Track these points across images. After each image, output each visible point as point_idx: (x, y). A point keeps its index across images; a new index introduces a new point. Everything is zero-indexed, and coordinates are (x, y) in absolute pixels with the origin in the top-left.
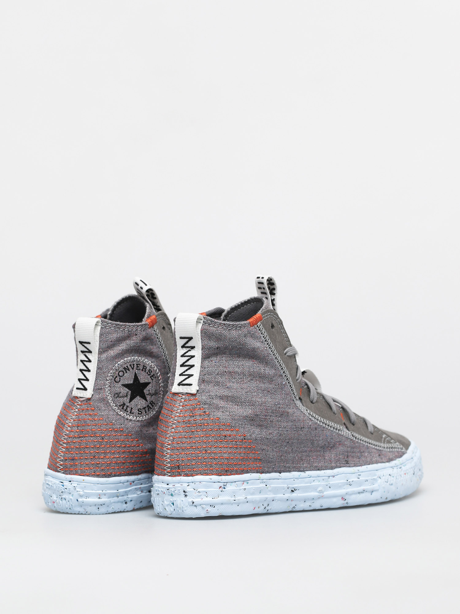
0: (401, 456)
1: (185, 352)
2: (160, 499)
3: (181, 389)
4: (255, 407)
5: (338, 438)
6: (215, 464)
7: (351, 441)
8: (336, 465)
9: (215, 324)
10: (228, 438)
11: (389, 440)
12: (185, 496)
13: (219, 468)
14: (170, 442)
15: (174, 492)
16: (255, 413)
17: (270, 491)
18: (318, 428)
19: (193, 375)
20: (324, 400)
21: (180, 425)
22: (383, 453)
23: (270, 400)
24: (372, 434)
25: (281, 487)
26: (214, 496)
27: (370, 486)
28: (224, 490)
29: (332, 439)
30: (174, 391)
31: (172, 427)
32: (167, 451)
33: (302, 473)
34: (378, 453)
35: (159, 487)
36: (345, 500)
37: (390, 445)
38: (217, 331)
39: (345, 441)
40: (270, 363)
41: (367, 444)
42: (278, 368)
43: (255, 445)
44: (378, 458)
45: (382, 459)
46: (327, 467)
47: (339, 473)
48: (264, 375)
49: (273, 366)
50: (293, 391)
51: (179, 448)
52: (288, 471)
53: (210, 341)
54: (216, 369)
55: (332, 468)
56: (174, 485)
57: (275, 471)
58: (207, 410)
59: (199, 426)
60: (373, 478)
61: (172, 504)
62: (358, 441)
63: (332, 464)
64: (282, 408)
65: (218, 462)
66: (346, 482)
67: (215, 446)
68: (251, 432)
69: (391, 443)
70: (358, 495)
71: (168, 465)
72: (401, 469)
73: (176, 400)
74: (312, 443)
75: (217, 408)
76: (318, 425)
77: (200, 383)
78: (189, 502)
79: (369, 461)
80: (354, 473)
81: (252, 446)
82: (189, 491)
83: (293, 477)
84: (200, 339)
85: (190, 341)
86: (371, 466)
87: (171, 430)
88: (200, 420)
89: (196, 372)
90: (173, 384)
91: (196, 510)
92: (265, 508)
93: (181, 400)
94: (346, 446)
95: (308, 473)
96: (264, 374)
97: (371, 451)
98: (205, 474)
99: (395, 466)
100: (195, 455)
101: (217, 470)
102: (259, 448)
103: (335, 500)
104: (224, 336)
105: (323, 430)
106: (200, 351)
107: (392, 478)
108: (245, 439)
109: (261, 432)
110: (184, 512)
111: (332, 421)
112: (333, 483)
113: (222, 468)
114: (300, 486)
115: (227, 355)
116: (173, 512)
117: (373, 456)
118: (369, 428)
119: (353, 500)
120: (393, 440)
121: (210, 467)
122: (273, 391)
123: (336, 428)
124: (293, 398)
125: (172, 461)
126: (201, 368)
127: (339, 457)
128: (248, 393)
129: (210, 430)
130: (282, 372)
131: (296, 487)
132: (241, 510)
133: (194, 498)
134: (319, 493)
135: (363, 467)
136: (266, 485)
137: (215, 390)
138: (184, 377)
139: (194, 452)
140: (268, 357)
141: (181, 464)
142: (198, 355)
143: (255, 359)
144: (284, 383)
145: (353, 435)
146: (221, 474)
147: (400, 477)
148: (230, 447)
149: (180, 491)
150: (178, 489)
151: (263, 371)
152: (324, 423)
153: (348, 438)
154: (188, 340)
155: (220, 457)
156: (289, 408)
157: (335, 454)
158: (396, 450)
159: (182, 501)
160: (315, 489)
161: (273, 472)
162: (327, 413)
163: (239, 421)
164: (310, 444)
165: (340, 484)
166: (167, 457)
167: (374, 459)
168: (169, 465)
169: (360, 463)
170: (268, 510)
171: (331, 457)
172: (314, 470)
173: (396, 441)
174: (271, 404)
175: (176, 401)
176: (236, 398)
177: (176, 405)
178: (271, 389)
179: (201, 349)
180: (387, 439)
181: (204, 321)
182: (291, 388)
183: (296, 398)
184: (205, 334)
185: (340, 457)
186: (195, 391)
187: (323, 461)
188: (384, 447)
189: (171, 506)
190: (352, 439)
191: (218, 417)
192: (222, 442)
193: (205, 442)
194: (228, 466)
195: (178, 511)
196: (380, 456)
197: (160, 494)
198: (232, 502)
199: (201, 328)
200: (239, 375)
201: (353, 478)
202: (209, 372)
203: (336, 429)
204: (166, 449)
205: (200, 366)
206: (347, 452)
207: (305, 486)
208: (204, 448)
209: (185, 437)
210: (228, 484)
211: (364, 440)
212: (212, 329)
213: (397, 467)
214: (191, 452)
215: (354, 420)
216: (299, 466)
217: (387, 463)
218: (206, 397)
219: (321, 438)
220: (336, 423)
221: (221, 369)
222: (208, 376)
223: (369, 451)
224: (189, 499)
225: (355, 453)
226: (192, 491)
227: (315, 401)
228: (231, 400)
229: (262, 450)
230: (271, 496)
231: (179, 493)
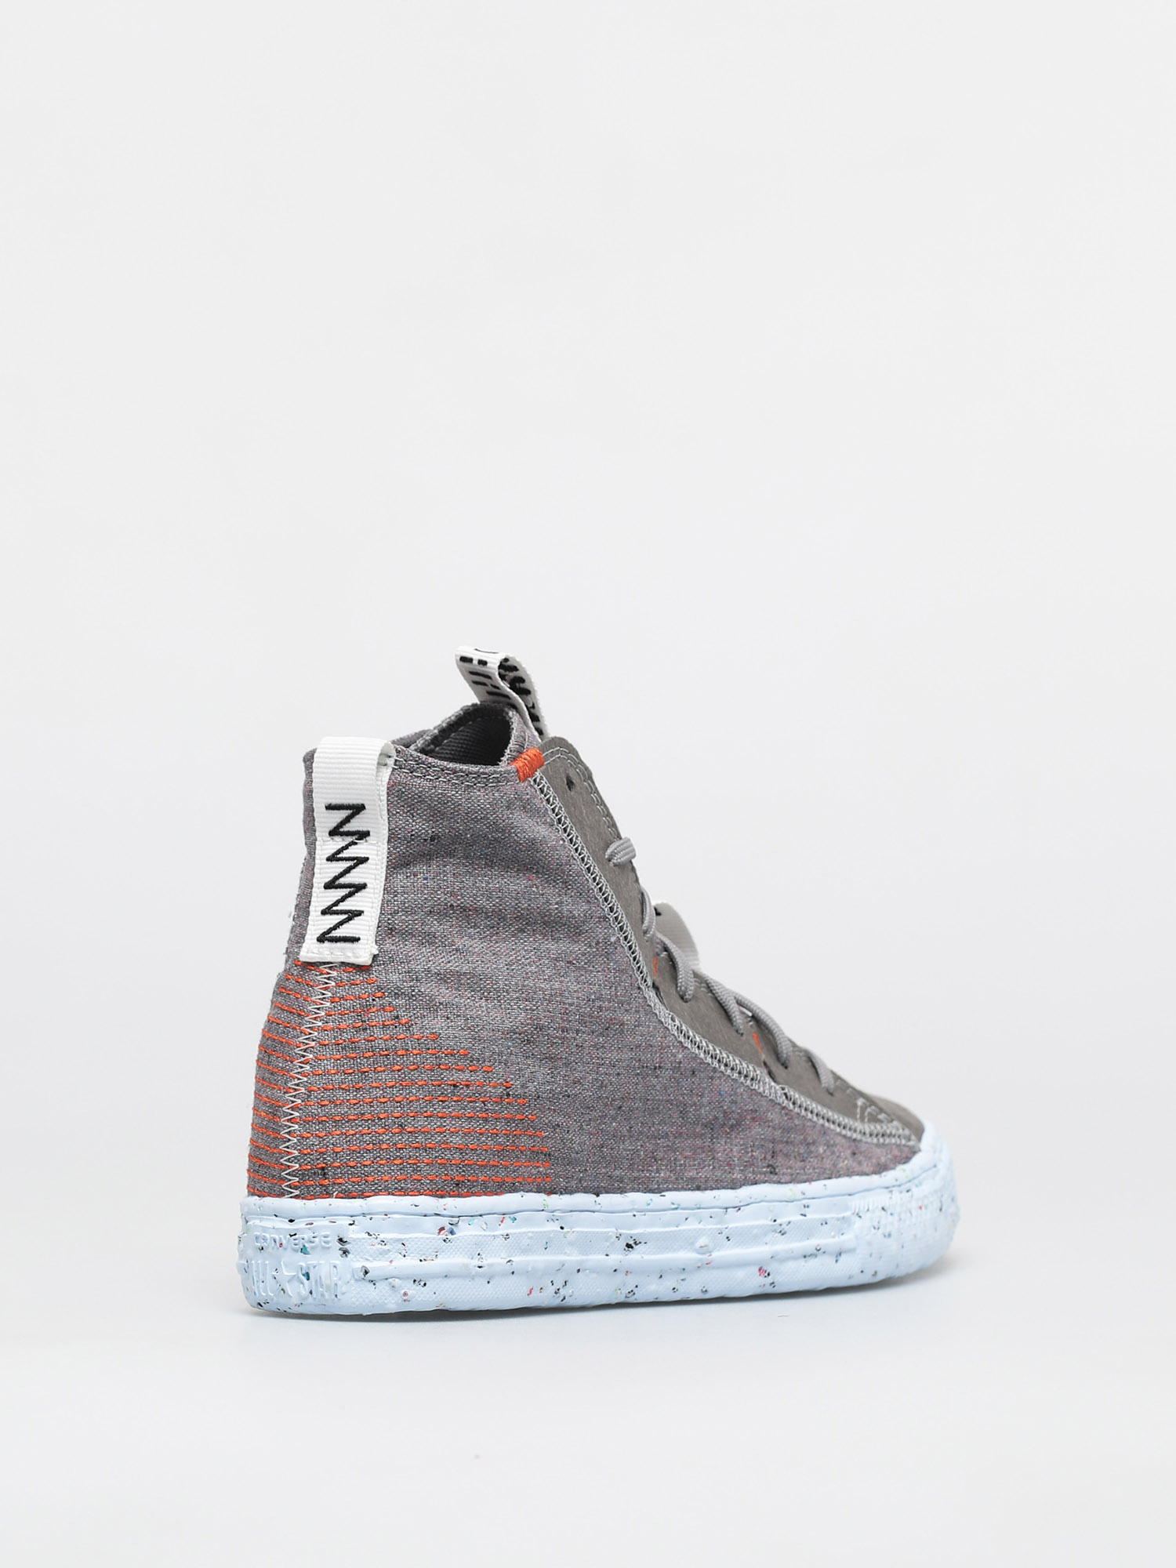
0: (907, 1160)
1: (340, 847)
2: (267, 1262)
3: (328, 953)
4: (534, 1006)
5: (749, 1100)
6: (428, 1164)
7: (783, 1112)
8: (743, 1178)
9: (427, 771)
10: (461, 1091)
11: (874, 1113)
12: (342, 1252)
13: (437, 1176)
14: (299, 1101)
15: (311, 1242)
16: (536, 1022)
17: (571, 1244)
18: (700, 1071)
19: (363, 912)
20: (710, 994)
21: (327, 1053)
22: (863, 1148)
23: (574, 987)
24: (832, 1094)
25: (601, 1233)
26: (424, 1254)
27: (834, 1237)
28: (450, 1236)
29: (734, 1102)
30: (308, 958)
31: (303, 1059)
32: (290, 1127)
33: (655, 1197)
34: (849, 1147)
35: (265, 1229)
36: (769, 1274)
37: (878, 1127)
38: (433, 791)
39: (769, 1111)
40: (576, 884)
41: (821, 1121)
42: (596, 899)
43: (535, 1112)
44: (851, 1162)
45: (860, 1163)
46: (721, 1181)
47: (752, 1201)
48: (559, 916)
49: (584, 894)
50: (637, 963)
51: (324, 1119)
52: (619, 1189)
53: (413, 817)
54: (426, 899)
55: (734, 1185)
56: (312, 1224)
57: (584, 1188)
58: (404, 1012)
59: (381, 1055)
60: (841, 1215)
61: (304, 1275)
62: (799, 1111)
63: (733, 1174)
64: (606, 1011)
65: (436, 1157)
66: (772, 1225)
67: (426, 1112)
68: (526, 1076)
69: (881, 1121)
70: (802, 1261)
71: (293, 1167)
72: (910, 1193)
73: (311, 984)
74: (683, 1114)
75: (432, 1007)
76: (701, 1063)
77: (380, 935)
78: (353, 1269)
79: (830, 1170)
80: (792, 1202)
81: (526, 1116)
82: (354, 1240)
83: (631, 1207)
84: (385, 812)
85: (357, 816)
86: (834, 1181)
87: (302, 1067)
88: (385, 1041)
89: (371, 905)
90: (304, 938)
91: (374, 1294)
92: (556, 1293)
93: (327, 983)
94: (771, 1124)
95: (671, 1196)
96: (556, 914)
97: (832, 1142)
98: (400, 1193)
99: (894, 1186)
100: (370, 1138)
101: (431, 1181)
102: (547, 1121)
103: (740, 1274)
104: (453, 804)
105: (712, 1078)
106: (383, 844)
107: (890, 1218)
108: (508, 1095)
109: (552, 1077)
110: (339, 1300)
111: (736, 1053)
112: (736, 1228)
113: (446, 1175)
114: (651, 1233)
115: (459, 858)
116: (305, 1299)
117: (838, 1154)
118: (823, 1078)
119: (789, 1276)
120: (885, 1113)
121: (413, 1171)
122: (582, 961)
123: (745, 1072)
124: (639, 982)
125: (306, 1154)
126: (384, 894)
127: (752, 1156)
128: (511, 966)
129: (412, 1067)
130: (606, 910)
131: (640, 1234)
132: (496, 1296)
133: (367, 1260)
134: (699, 1253)
135: (813, 1183)
136: (562, 1228)
137: (422, 958)
138: (335, 919)
139: (369, 1128)
140: (570, 866)
141: (332, 1163)
142: (377, 855)
143: (534, 873)
144: (613, 939)
145: (788, 1094)
146: (445, 1192)
147: (909, 1215)
148: (469, 1118)
149: (328, 1239)
150: (323, 1233)
151: (557, 906)
152: (716, 1058)
153: (776, 1103)
154: (349, 812)
155: (440, 1146)
156: (626, 1010)
157: (741, 1145)
158: (893, 1141)
159: (335, 1267)
160: (688, 1241)
161: (579, 1192)
162: (721, 1031)
163: (494, 1045)
164: (676, 1115)
165: (755, 1231)
166: (290, 1143)
167: (841, 1165)
168: (297, 1166)
169: (806, 1174)
170: (564, 1298)
171: (730, 1155)
172: (685, 1190)
173: (893, 1117)
174: (578, 998)
175: (311, 986)
176: (481, 979)
177: (313, 998)
178: (577, 956)
179: (386, 840)
180: (869, 1110)
181: (396, 761)
182: (633, 953)
183: (645, 981)
184: (399, 797)
185: (754, 1153)
186: (367, 959)
187: (709, 1165)
188: (863, 1131)
189: (302, 1283)
190: (784, 1105)
191: (433, 1033)
192: (447, 1103)
193: (400, 1102)
194: (464, 1171)
195: (323, 1295)
196: (856, 1156)
197: (267, 1248)
198: (473, 1273)
199: (387, 780)
200: (489, 917)
201: (790, 1215)
202: (406, 905)
203: (746, 1076)
204: (288, 1120)
205: (383, 888)
206: (773, 1141)
207: (662, 1232)
208: (397, 1118)
209: (343, 1086)
210: (463, 1221)
211: (815, 1111)
212: (420, 784)
213: (900, 1189)
214: (361, 1128)
215: (787, 1054)
216: (648, 1177)
217: (875, 1177)
218: (401, 976)
219: (705, 1100)
220: (745, 1060)
221: (439, 899)
222: (403, 917)
223: (828, 1141)
224: (356, 1262)
225: (794, 1145)
226: (364, 1239)
227: (689, 995)
228: (468, 984)
229: (553, 1127)
230: (573, 1257)
231: (328, 1246)
